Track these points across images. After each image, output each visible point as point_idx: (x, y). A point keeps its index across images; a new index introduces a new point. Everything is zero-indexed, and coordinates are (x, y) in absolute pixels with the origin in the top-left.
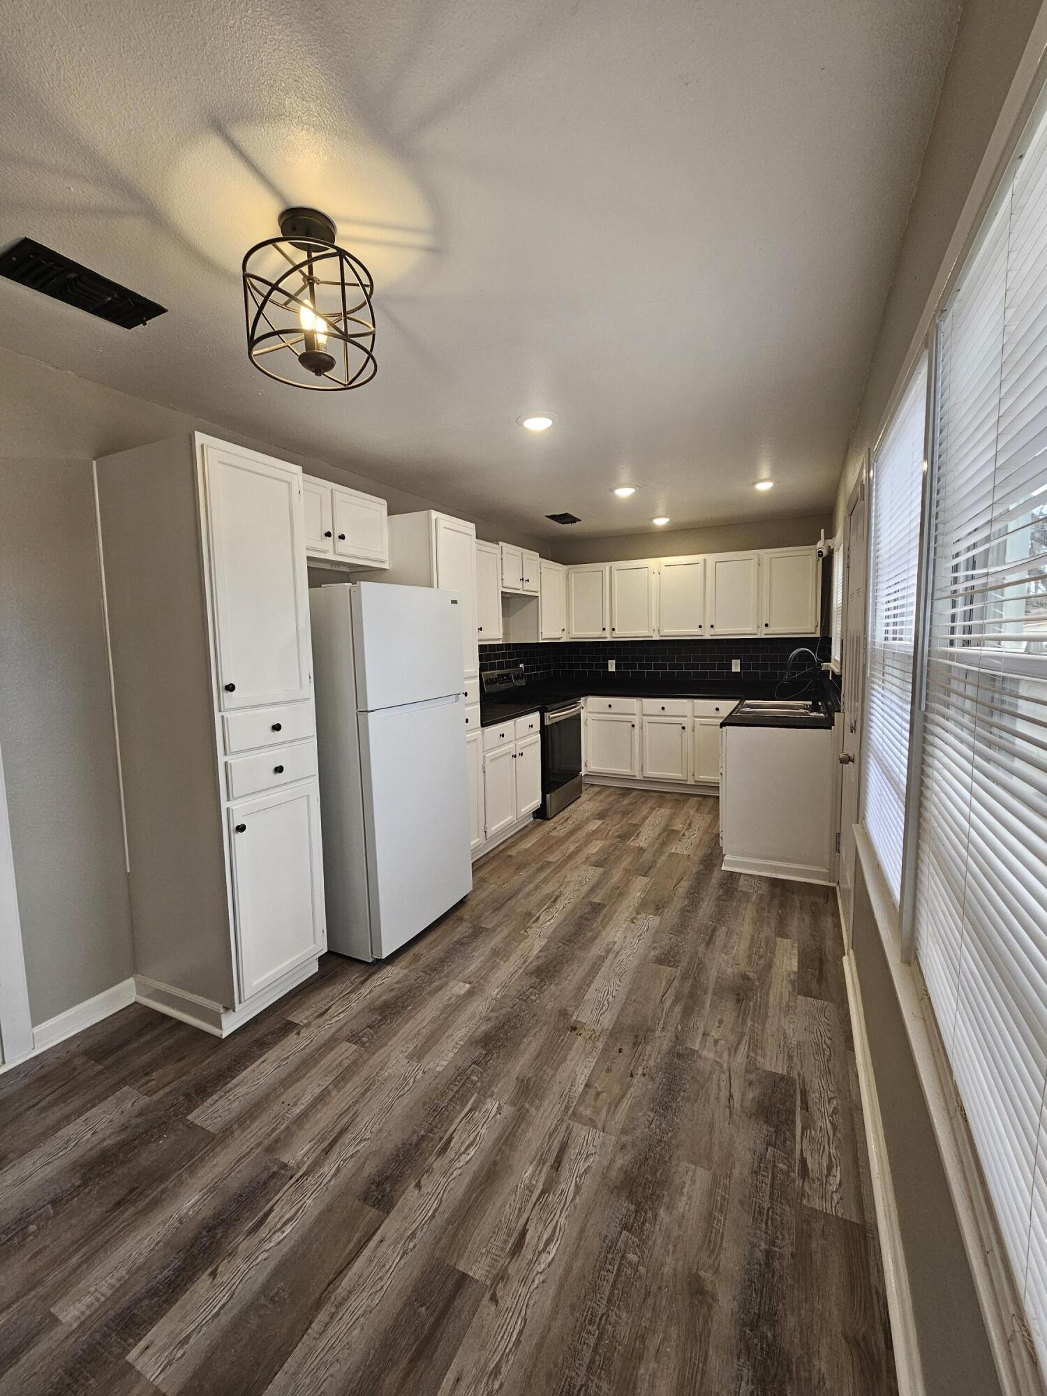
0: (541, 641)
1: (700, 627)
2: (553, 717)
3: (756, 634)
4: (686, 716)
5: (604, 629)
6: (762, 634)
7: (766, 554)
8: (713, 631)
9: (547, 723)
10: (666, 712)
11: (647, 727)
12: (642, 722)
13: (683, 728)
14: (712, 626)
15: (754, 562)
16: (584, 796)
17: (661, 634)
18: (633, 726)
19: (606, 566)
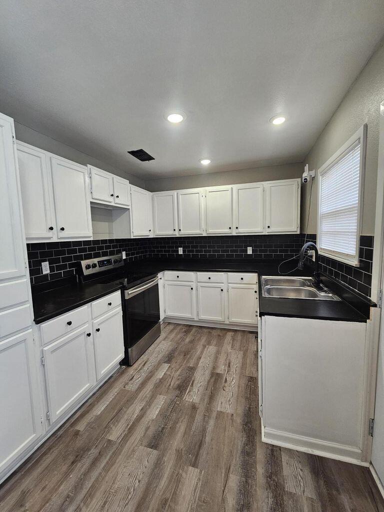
0: (132, 238)
1: (230, 228)
2: (131, 292)
3: (262, 232)
4: (223, 283)
5: (174, 230)
6: (266, 232)
7: (267, 184)
8: (237, 231)
9: (127, 297)
10: (211, 280)
11: (200, 289)
12: (197, 287)
13: (222, 290)
14: (237, 228)
15: (260, 190)
16: (163, 335)
17: (207, 233)
18: (192, 289)
19: (175, 193)
